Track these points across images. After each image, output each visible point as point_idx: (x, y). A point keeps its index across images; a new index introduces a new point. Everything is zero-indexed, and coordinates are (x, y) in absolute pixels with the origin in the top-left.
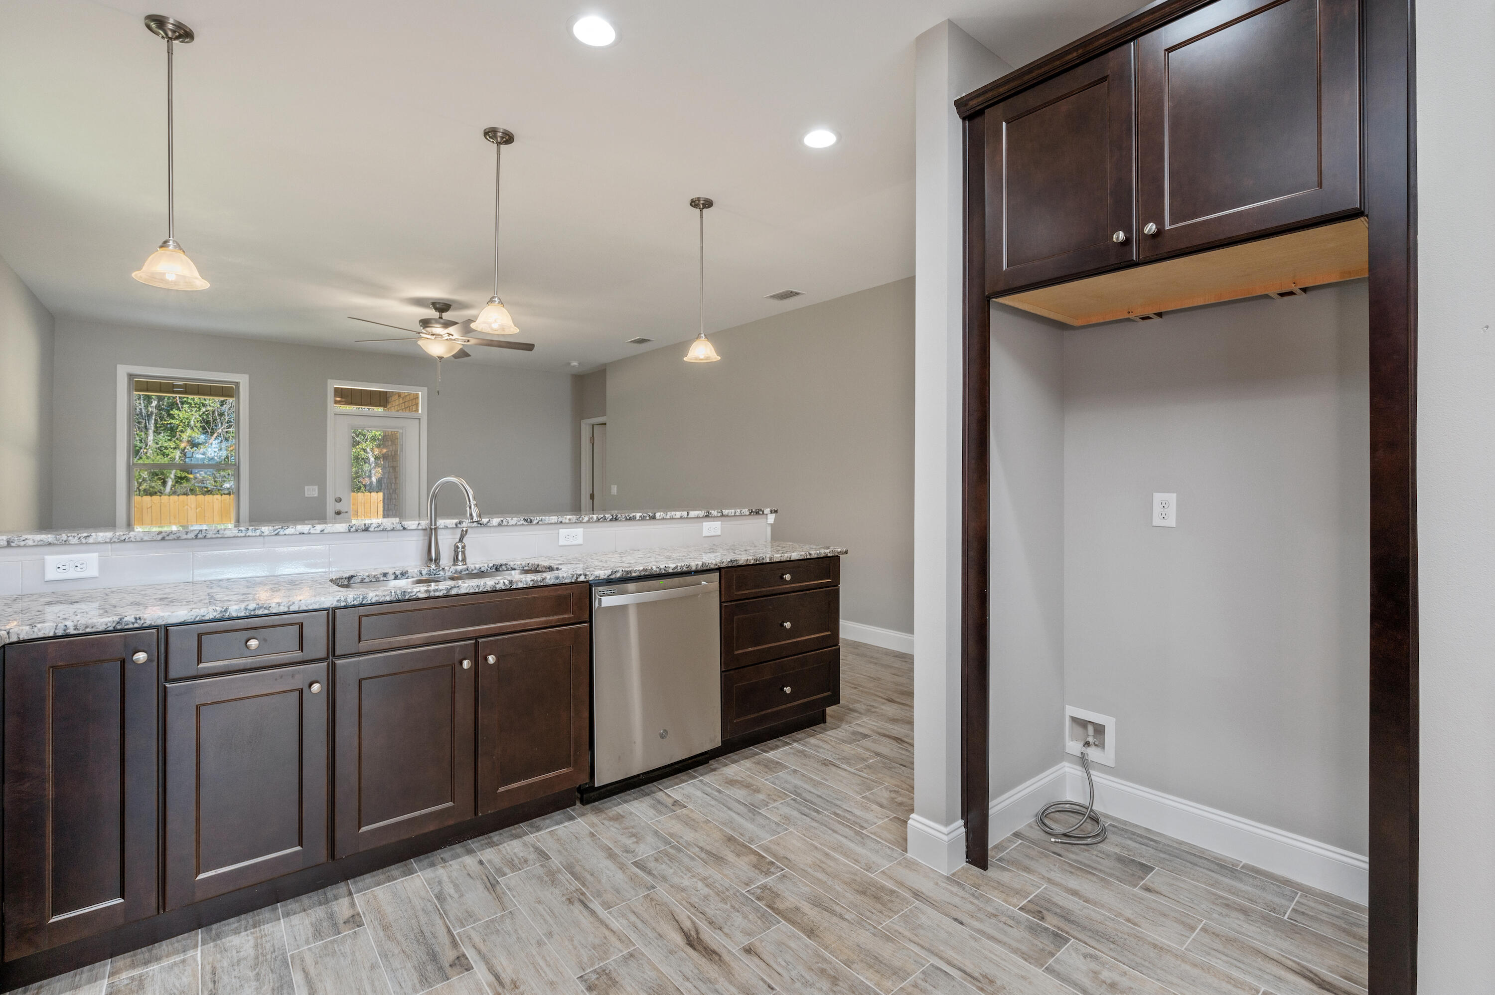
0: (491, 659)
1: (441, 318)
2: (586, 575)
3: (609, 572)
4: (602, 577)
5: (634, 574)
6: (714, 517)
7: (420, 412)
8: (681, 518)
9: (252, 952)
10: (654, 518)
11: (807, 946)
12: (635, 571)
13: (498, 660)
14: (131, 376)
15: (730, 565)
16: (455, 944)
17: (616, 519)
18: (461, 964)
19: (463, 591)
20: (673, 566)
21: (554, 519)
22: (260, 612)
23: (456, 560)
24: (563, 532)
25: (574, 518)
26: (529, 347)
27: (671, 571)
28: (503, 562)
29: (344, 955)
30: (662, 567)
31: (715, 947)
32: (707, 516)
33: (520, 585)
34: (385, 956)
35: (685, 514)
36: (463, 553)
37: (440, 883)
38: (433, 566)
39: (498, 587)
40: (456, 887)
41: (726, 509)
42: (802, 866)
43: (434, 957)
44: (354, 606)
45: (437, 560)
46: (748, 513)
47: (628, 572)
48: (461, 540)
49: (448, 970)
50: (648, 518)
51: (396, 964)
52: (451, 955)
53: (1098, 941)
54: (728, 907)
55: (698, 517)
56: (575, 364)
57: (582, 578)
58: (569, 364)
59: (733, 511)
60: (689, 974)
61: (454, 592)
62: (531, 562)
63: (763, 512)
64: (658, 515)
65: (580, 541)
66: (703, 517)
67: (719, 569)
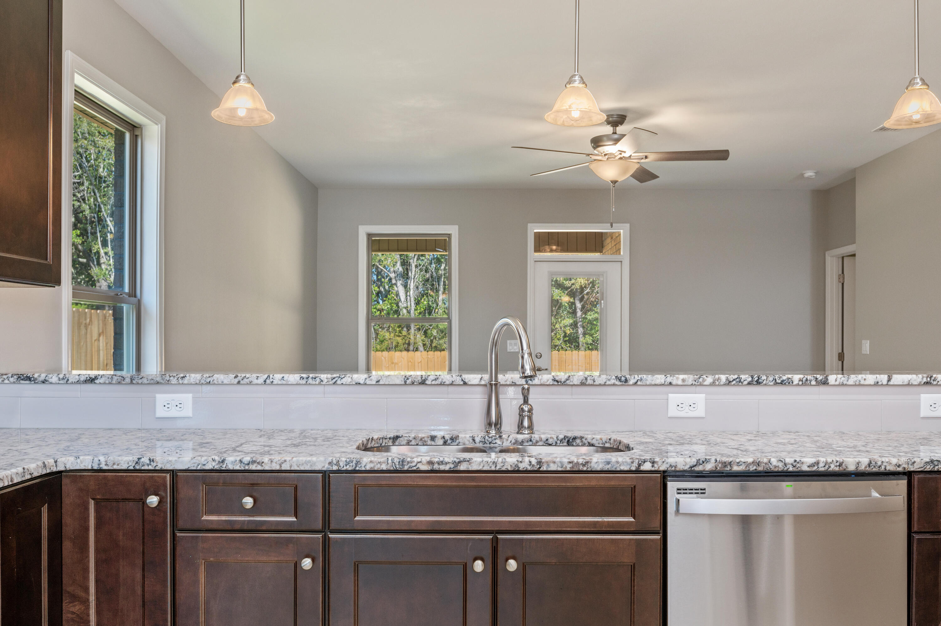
0: (512, 565)
1: (615, 133)
2: (653, 463)
3: (693, 461)
4: (680, 467)
5: (736, 468)
7: (622, 254)
8: (877, 384)
10: (825, 383)
12: (738, 464)
13: (523, 567)
14: (369, 236)
15: (929, 468)
17: (758, 383)
19: (475, 467)
20: (809, 460)
21: (660, 378)
22: (253, 467)
23: (520, 426)
24: (675, 398)
25: (690, 378)
26: (723, 155)
27: (805, 468)
28: (578, 434)
30: (789, 460)
32: (927, 383)
33: (553, 467)
35: (883, 378)
36: (530, 418)
38: (493, 432)
39: (522, 467)
44: (347, 472)
45: (498, 424)
47: (725, 464)
48: (526, 401)
50: (813, 383)
55: (909, 385)
56: (809, 174)
57: (647, 466)
58: (802, 175)
61: (463, 467)
62: (614, 437)
64: (832, 379)
65: (700, 412)
66: (919, 385)
67: (909, 475)
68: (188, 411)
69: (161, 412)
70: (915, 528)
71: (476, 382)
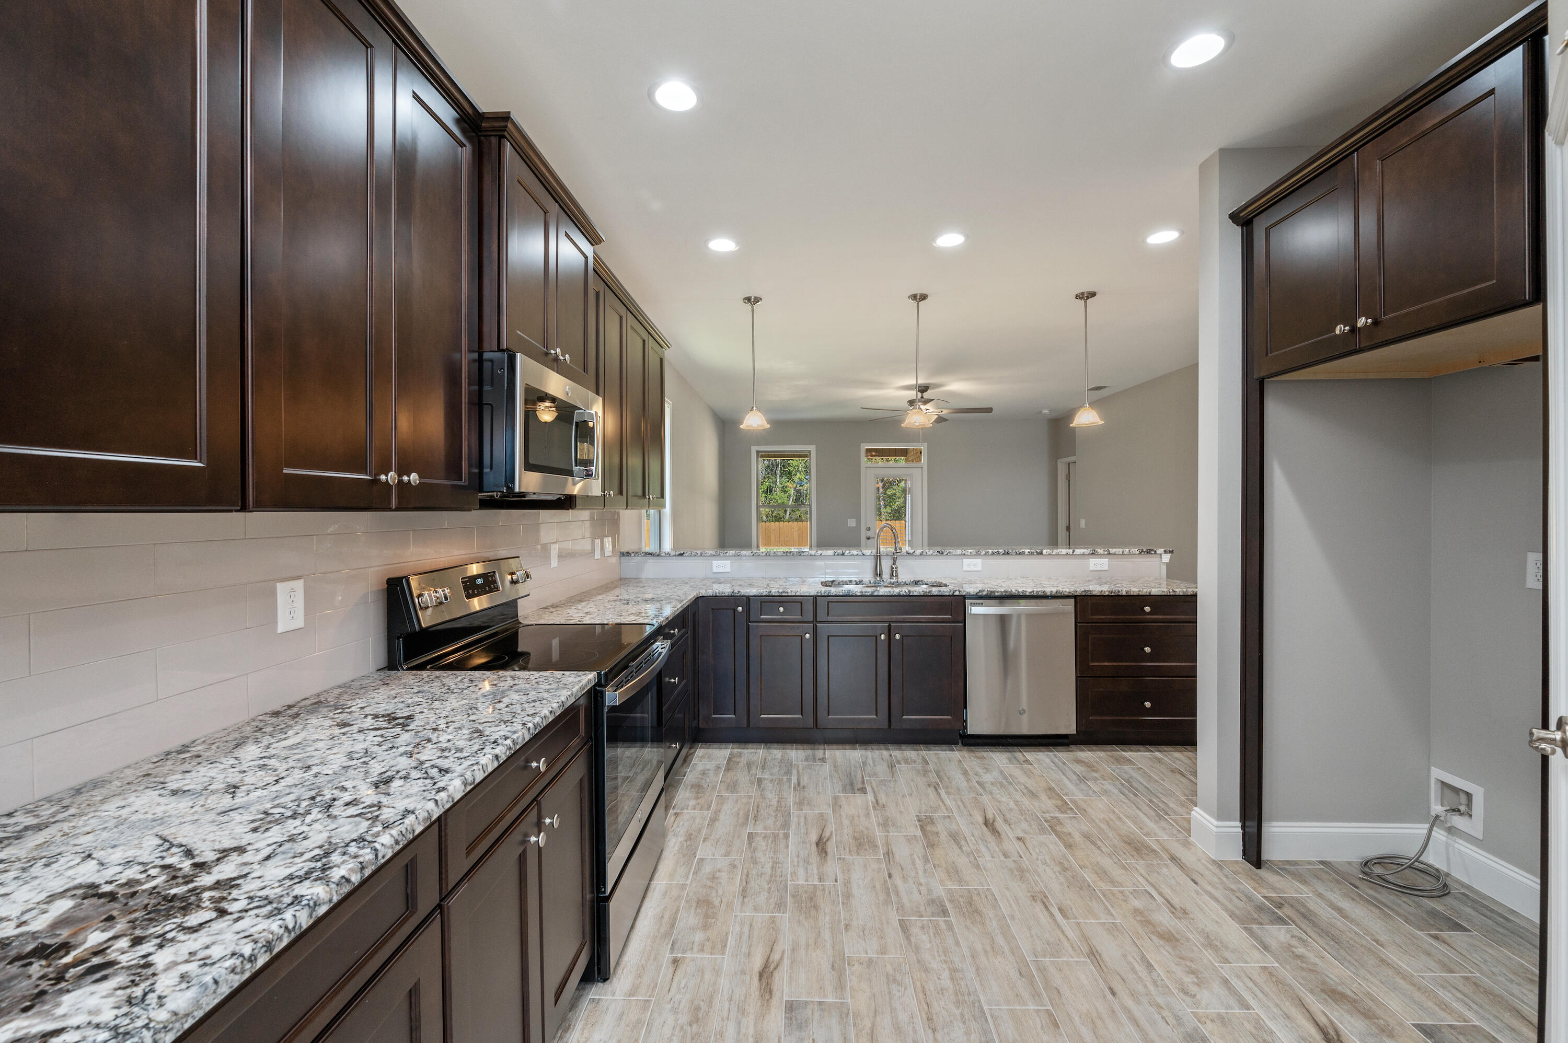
0: (898, 636)
1: (922, 397)
2: (960, 591)
3: (978, 591)
4: (972, 593)
5: (996, 594)
6: (1101, 555)
7: (922, 462)
8: (1067, 554)
9: (780, 757)
10: (1041, 553)
11: (1060, 851)
12: (998, 592)
13: (902, 637)
14: (758, 452)
15: (1084, 594)
16: (863, 782)
17: (1008, 554)
18: (863, 791)
19: (881, 594)
20: (1030, 590)
21: (959, 552)
22: (784, 594)
23: (892, 575)
24: (966, 561)
25: (974, 552)
26: (989, 410)
27: (1028, 594)
28: (920, 579)
29: (815, 771)
30: (1020, 590)
31: (1000, 831)
32: (1092, 554)
33: (915, 594)
34: (831, 777)
35: (1071, 551)
36: (896, 571)
37: (867, 758)
38: (878, 579)
39: (901, 593)
40: (874, 761)
41: (1112, 548)
42: (1093, 817)
43: (852, 784)
44: (824, 596)
45: (881, 575)
46: (1138, 552)
47: (992, 592)
48: (894, 564)
49: (856, 791)
50: (1034, 554)
51: (835, 781)
52: (860, 786)
53: (1319, 935)
54: (1022, 818)
55: (1083, 554)
56: (1046, 411)
57: (957, 593)
58: (1041, 412)
59: (1121, 550)
60: (976, 835)
61: (875, 594)
62: (938, 580)
63: (1155, 552)
64: (1045, 552)
65: (979, 568)
66: (1088, 554)
67: (1075, 597)
68: (728, 569)
69: (715, 570)
70: (1078, 620)
71: (869, 554)
